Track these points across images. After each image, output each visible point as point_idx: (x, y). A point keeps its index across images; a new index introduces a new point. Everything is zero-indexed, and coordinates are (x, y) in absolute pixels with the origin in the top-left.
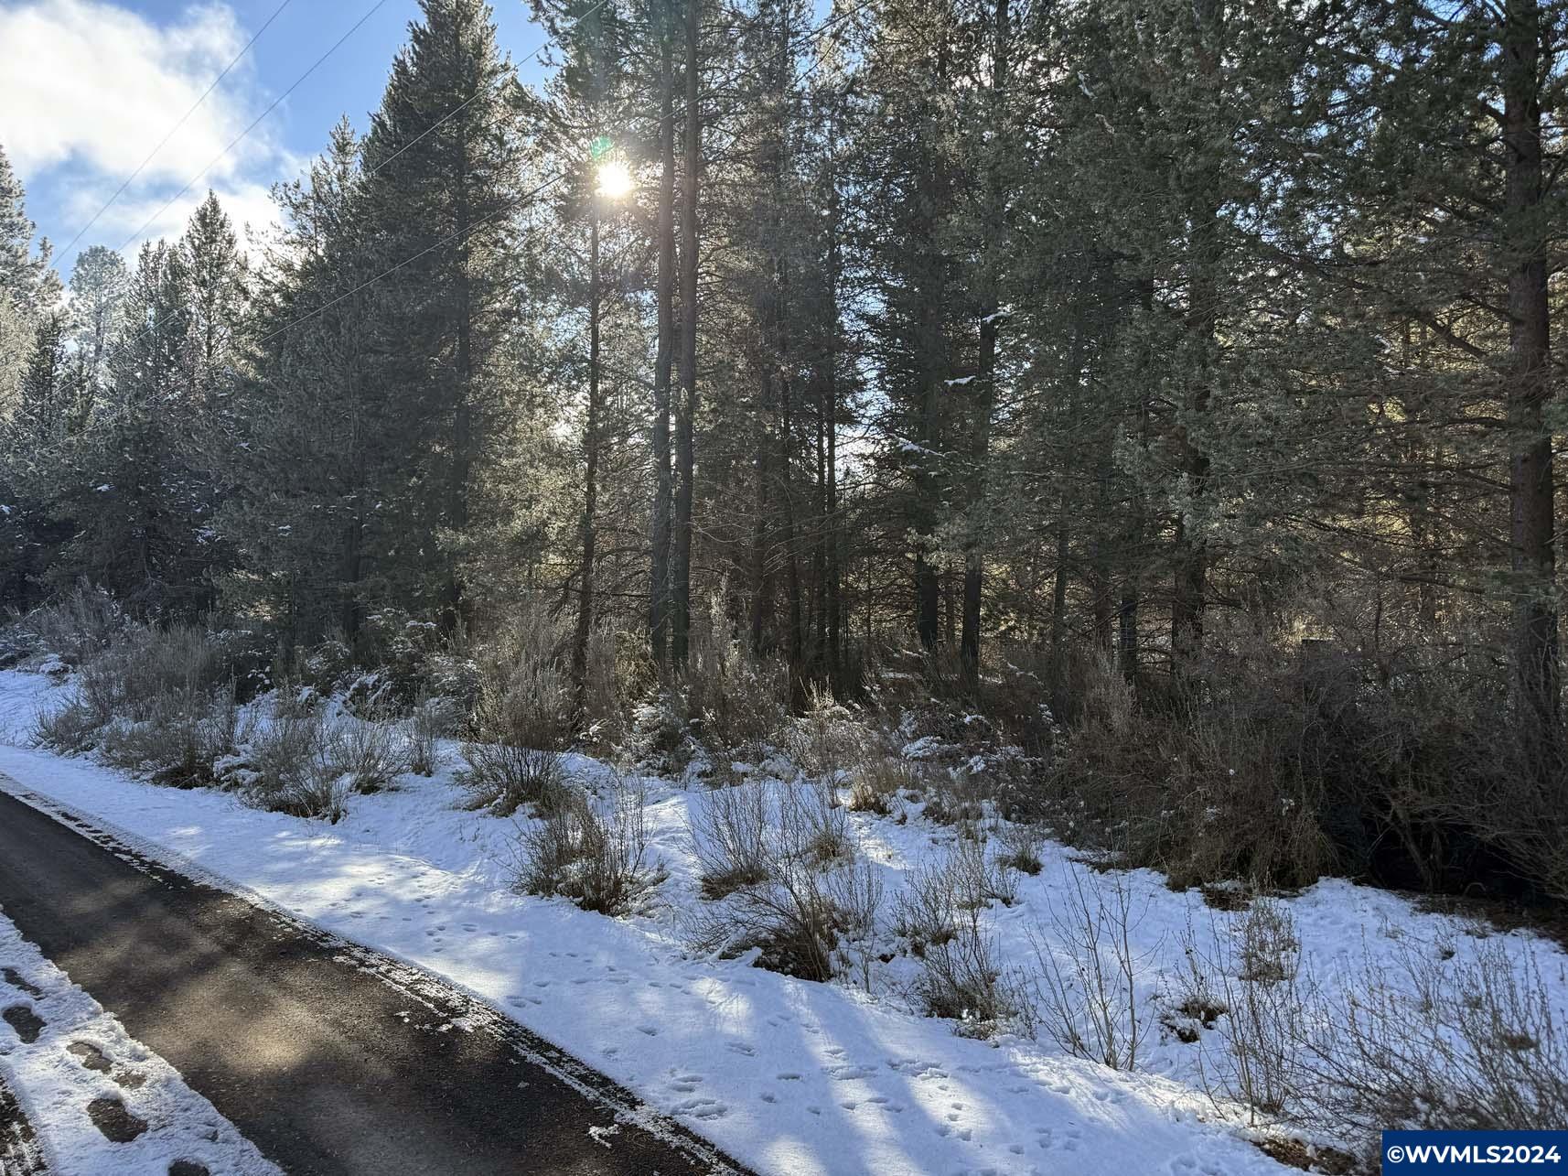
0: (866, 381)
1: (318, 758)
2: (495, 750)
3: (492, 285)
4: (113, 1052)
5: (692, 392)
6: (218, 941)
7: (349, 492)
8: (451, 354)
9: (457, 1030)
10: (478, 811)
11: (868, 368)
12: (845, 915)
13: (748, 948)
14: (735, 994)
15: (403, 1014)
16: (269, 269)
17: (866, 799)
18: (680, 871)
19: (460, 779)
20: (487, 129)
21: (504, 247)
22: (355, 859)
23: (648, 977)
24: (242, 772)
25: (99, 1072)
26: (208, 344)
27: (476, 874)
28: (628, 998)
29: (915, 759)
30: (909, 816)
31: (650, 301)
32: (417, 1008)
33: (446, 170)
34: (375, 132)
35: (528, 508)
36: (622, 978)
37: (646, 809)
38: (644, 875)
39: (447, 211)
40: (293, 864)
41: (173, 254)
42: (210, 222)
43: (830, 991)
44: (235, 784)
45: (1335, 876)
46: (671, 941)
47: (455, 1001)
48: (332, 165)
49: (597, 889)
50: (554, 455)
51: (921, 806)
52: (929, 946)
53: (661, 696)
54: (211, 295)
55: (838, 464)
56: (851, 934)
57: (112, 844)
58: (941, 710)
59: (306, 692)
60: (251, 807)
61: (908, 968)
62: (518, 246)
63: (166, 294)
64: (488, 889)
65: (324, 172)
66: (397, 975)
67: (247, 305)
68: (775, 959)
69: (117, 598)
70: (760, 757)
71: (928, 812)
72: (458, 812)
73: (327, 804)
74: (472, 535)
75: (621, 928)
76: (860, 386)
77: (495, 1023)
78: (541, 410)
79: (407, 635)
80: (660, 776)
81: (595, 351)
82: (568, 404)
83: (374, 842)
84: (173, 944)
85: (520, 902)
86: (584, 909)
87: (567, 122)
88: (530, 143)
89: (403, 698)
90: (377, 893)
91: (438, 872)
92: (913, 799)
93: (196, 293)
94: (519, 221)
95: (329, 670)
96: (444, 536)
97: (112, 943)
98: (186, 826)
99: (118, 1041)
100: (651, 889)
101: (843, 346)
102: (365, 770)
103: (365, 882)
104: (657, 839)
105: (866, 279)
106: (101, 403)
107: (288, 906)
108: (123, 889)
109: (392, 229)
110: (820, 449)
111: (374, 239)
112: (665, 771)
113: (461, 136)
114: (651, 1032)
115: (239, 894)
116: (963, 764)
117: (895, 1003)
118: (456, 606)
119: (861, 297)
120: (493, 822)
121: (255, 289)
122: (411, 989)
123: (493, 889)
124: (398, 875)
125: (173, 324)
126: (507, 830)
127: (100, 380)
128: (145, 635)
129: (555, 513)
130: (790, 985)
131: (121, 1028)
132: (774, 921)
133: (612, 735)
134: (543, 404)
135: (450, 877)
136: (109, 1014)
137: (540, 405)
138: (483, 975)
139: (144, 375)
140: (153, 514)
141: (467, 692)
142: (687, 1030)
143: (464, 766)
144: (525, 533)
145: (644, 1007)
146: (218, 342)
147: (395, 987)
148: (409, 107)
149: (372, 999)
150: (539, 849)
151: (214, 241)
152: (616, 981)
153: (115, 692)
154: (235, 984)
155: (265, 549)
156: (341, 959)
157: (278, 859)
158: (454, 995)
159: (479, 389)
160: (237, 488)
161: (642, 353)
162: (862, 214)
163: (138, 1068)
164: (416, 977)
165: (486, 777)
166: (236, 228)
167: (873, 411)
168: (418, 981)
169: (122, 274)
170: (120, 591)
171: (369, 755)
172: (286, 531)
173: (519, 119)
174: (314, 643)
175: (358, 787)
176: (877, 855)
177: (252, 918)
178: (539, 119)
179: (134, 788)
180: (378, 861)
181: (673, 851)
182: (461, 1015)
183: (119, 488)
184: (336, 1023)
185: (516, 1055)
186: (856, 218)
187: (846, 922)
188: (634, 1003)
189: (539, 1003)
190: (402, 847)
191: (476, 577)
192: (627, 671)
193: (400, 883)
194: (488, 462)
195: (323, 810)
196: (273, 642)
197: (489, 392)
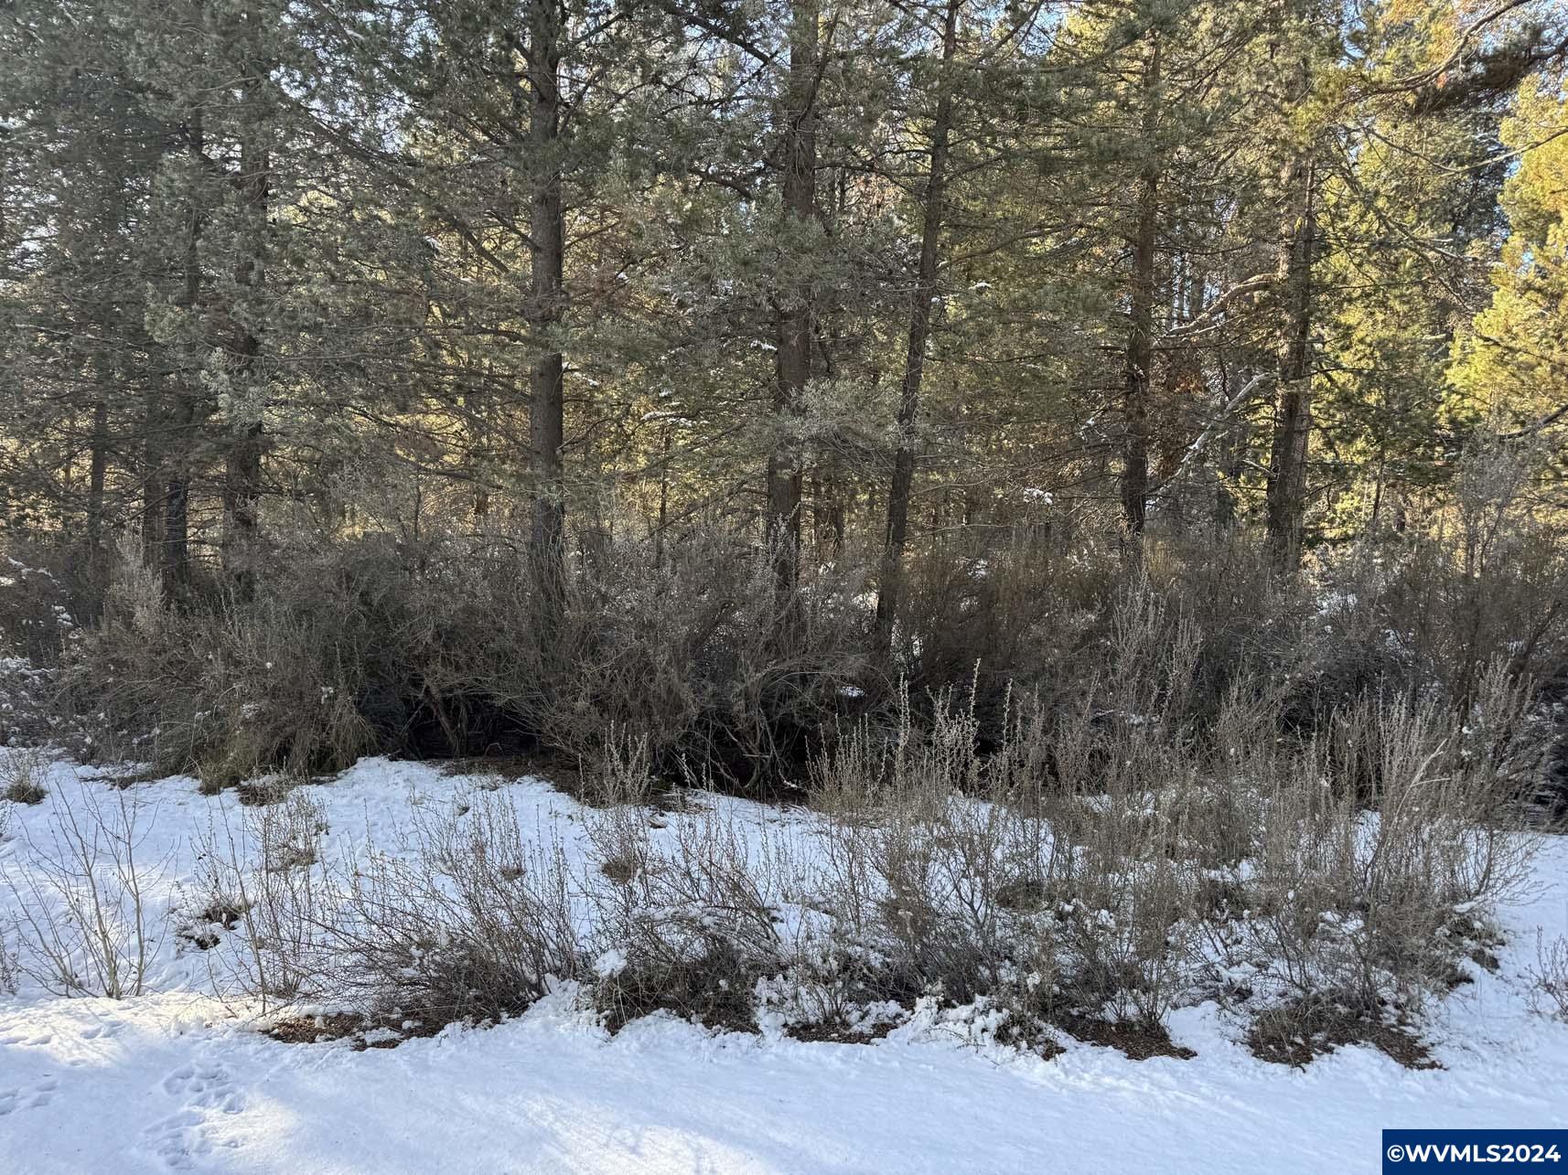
45: (372, 755)
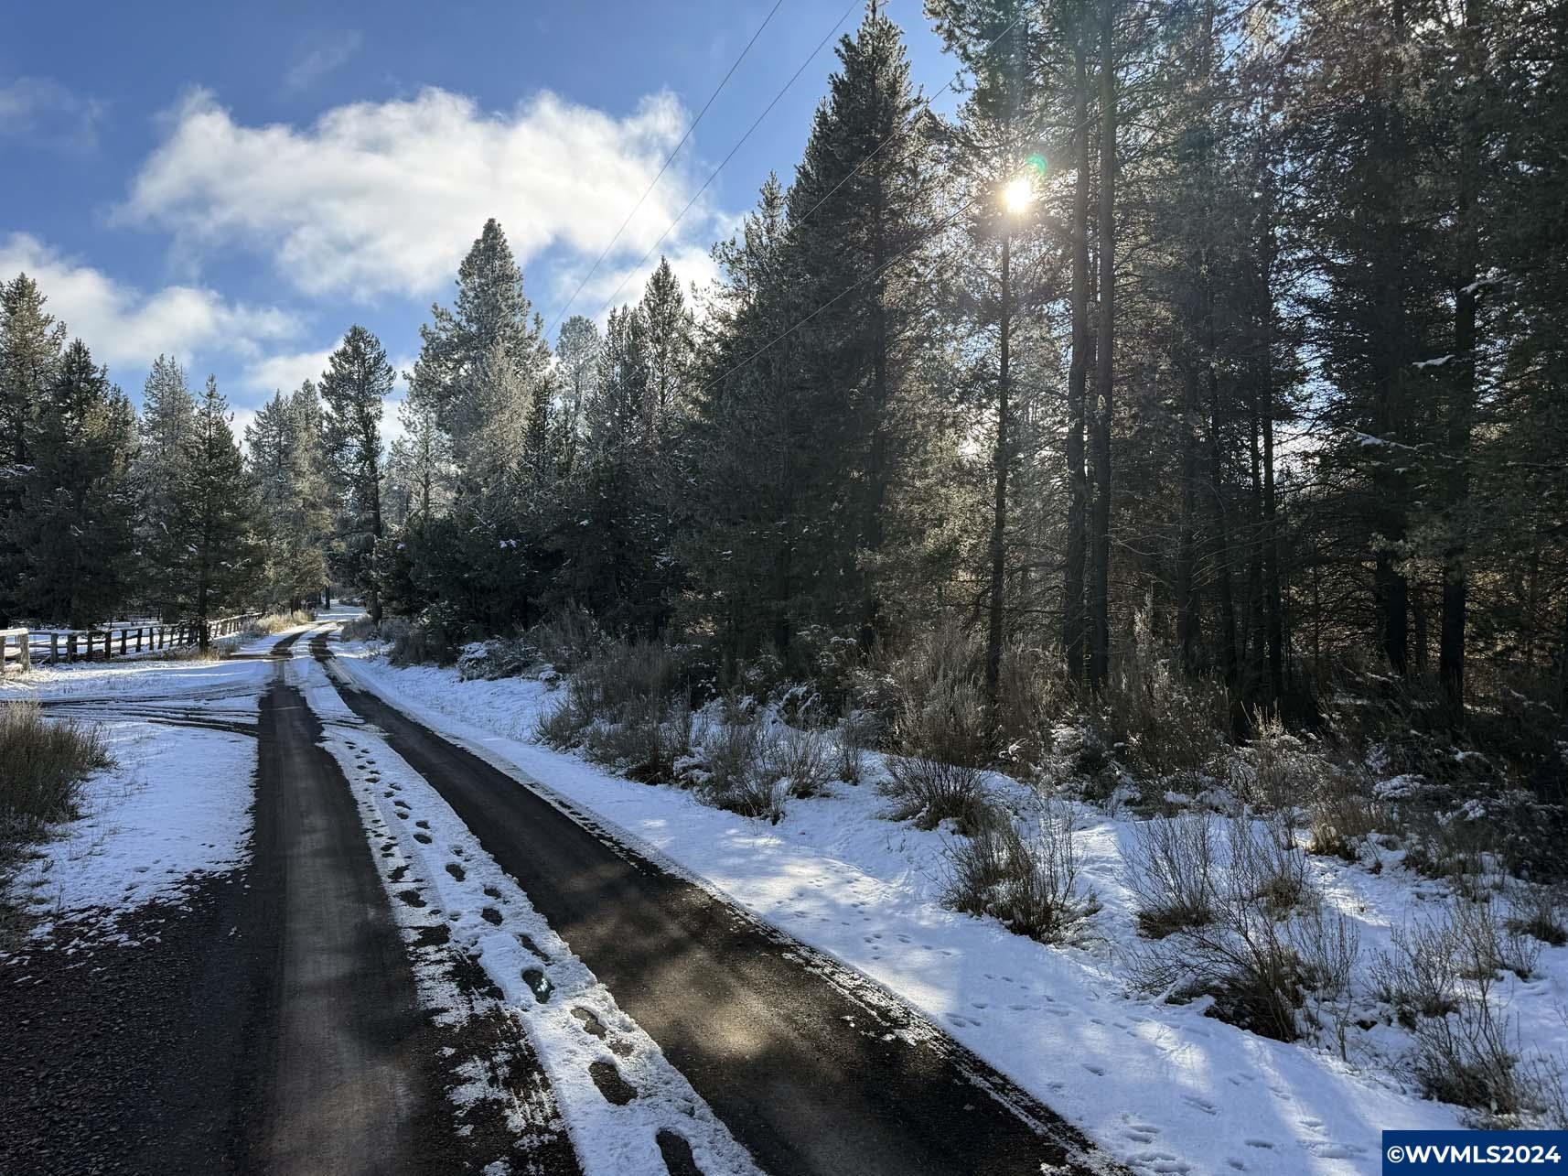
0: (1307, 372)
1: (759, 762)
2: (916, 764)
3: (905, 314)
4: (606, 1019)
5: (1109, 400)
6: (684, 927)
7: (780, 518)
8: (868, 384)
9: (899, 1042)
10: (903, 823)
11: (1308, 357)
12: (1311, 971)
13: (1199, 995)
14: (1187, 1043)
15: (848, 1018)
16: (711, 322)
17: (1328, 842)
18: (1114, 904)
19: (884, 790)
20: (901, 164)
21: (918, 276)
22: (794, 859)
23: (1089, 1013)
24: (696, 772)
25: (596, 1037)
26: (662, 393)
27: (903, 884)
28: (1070, 1031)
29: (1389, 799)
30: (1385, 864)
31: (1062, 310)
32: (861, 1014)
33: (863, 210)
34: (799, 183)
35: (940, 526)
36: (1062, 1009)
37: (1074, 835)
38: (1076, 904)
39: (865, 248)
40: (742, 861)
41: (634, 317)
42: (663, 286)
43: (1299, 1053)
44: (689, 784)
46: (1110, 978)
47: (897, 1013)
48: (762, 220)
49: (1027, 913)
50: (963, 474)
51: (1401, 854)
52: (1420, 1016)
53: (1082, 717)
54: (664, 350)
55: (1277, 465)
56: (1321, 993)
57: (597, 831)
58: (1424, 744)
59: (746, 701)
60: (704, 804)
61: (1393, 1039)
62: (929, 274)
63: (629, 352)
64: (917, 901)
65: (754, 227)
66: (841, 978)
67: (692, 356)
68: (1229, 1010)
69: (595, 617)
70: (1197, 788)
71: (1409, 863)
72: (884, 822)
73: (768, 805)
74: (888, 554)
75: (1056, 957)
76: (1302, 377)
77: (936, 1039)
78: (952, 430)
79: (830, 651)
80: (1084, 801)
81: (1005, 366)
82: (978, 422)
83: (810, 845)
84: (650, 926)
85: (951, 918)
86: (1014, 932)
87: (980, 144)
88: (941, 171)
89: (828, 709)
90: (817, 895)
91: (870, 879)
92: (1389, 845)
93: (653, 349)
94: (932, 249)
95: (765, 680)
96: (862, 556)
97: (601, 920)
98: (653, 817)
99: (610, 1011)
100: (1083, 920)
101: (1280, 335)
102: (801, 775)
103: (805, 883)
104: (1086, 868)
105: (1306, 260)
106: (581, 450)
107: (741, 900)
108: (608, 872)
109: (815, 272)
110: (1254, 449)
111: (799, 284)
112: (1088, 796)
113: (877, 174)
114: (1097, 1072)
115: (699, 884)
116: (1455, 808)
117: (1383, 1078)
118: (873, 622)
119: (1302, 280)
120: (917, 835)
121: (698, 340)
122: (854, 994)
123: (922, 902)
124: (834, 879)
125: (635, 379)
126: (933, 844)
127: (579, 431)
128: (617, 648)
129: (966, 531)
130: (1251, 1041)
131: (611, 999)
132: (1226, 969)
133: (1030, 755)
134: (954, 424)
135: (882, 886)
136: (602, 986)
137: (950, 426)
138: (922, 988)
139: (613, 423)
140: (621, 544)
141: (887, 707)
142: (1138, 1075)
143: (886, 777)
144: (937, 550)
145: (1088, 1043)
146: (670, 391)
147: (839, 990)
148: (831, 154)
149: (821, 1000)
150: (966, 868)
151: (666, 302)
152: (1056, 1013)
153: (595, 697)
154: (700, 969)
155: (711, 572)
156: (789, 956)
157: (730, 854)
158: (894, 1005)
159: (893, 415)
160: (687, 518)
161: (1053, 364)
162: (1301, 190)
163: (627, 1038)
164: (858, 982)
165: (908, 789)
166: (683, 288)
167: (1316, 404)
168: (860, 987)
169: (594, 338)
170: (598, 610)
171: (802, 762)
172: (728, 556)
173: (931, 148)
174: (752, 655)
175: (794, 792)
176: (1348, 907)
177: (711, 909)
178: (951, 145)
179: (609, 781)
180: (815, 864)
181: (1105, 881)
182: (903, 1027)
183: (596, 521)
184: (788, 1019)
185: (959, 1075)
186: (1295, 196)
187: (1313, 979)
188: (1077, 1039)
189: (978, 1024)
190: (836, 853)
191: (894, 596)
192: (1043, 690)
193: (836, 886)
194: (902, 484)
195: (765, 811)
196: (718, 656)
197: (902, 418)
